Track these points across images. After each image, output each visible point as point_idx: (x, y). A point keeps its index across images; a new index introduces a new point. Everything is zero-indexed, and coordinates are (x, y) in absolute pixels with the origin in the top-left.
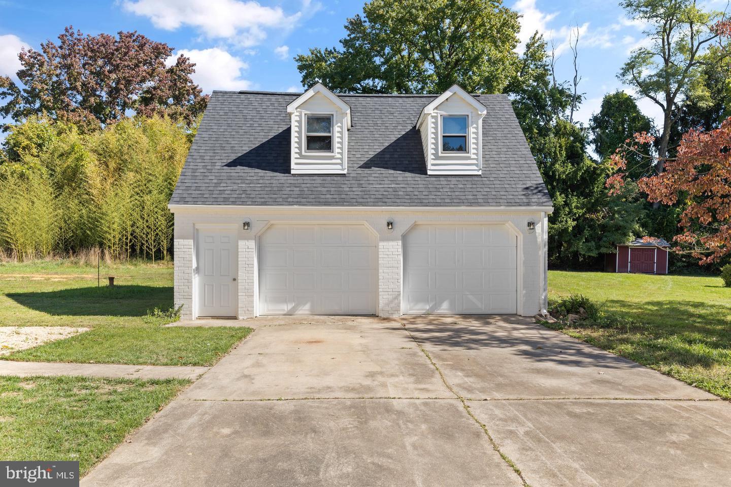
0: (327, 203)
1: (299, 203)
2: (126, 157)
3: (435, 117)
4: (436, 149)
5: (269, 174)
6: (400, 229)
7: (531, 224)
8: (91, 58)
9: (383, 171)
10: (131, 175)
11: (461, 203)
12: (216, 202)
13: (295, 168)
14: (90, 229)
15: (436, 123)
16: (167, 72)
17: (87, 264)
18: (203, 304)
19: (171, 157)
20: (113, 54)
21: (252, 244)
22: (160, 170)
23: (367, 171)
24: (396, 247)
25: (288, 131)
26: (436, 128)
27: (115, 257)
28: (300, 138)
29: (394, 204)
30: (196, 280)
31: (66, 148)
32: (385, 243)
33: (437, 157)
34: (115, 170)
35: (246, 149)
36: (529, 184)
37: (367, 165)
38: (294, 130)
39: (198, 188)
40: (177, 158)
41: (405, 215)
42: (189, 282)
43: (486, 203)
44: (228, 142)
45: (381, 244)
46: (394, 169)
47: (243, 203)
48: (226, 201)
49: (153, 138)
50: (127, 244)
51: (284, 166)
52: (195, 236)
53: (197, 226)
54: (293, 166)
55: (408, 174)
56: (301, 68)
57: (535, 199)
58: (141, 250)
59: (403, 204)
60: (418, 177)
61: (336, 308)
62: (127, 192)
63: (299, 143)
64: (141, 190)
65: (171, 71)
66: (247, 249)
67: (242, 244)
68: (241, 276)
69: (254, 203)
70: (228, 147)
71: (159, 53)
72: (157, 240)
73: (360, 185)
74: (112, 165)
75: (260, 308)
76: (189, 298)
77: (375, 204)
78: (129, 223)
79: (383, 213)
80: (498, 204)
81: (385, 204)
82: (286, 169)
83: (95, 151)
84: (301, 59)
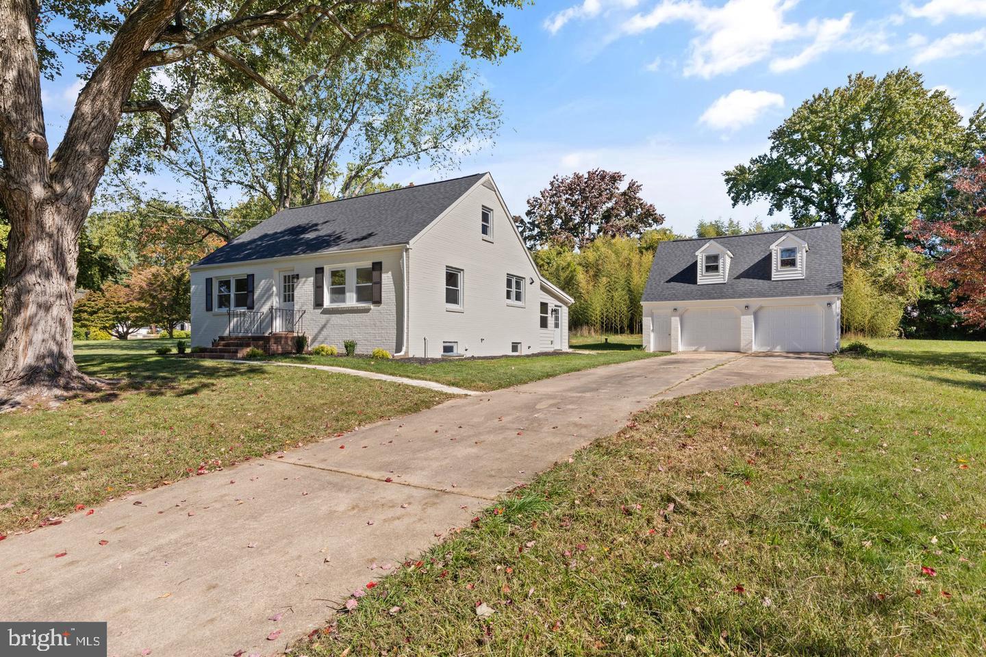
0: (714, 298)
1: (700, 299)
2: (600, 267)
3: (777, 250)
4: (777, 267)
5: (687, 285)
6: (753, 309)
7: (829, 304)
8: (570, 195)
9: (747, 280)
10: (604, 279)
11: (787, 294)
12: (661, 300)
13: (700, 282)
14: (581, 315)
15: (777, 253)
16: (622, 195)
17: (582, 336)
18: (655, 346)
19: (628, 265)
20: (584, 189)
21: (678, 319)
22: (622, 274)
23: (738, 280)
24: (751, 318)
25: (696, 262)
26: (777, 256)
27: (596, 331)
28: (702, 267)
29: (750, 297)
30: (652, 335)
31: (565, 264)
32: (745, 317)
33: (777, 271)
34: (593, 276)
35: (676, 273)
36: (833, 282)
37: (738, 278)
38: (699, 263)
39: (653, 294)
40: (633, 264)
41: (755, 302)
42: (649, 335)
43: (802, 294)
44: (667, 270)
45: (742, 317)
46: (753, 278)
47: (674, 300)
48: (666, 299)
49: (617, 253)
50: (603, 323)
51: (693, 280)
52: (652, 315)
53: (653, 311)
54: (698, 280)
55: (760, 281)
56: (727, 181)
57: (833, 290)
58: (611, 327)
59: (755, 297)
60: (766, 282)
61: (719, 348)
62: (602, 290)
63: (702, 269)
64: (610, 289)
65: (624, 194)
66: (676, 321)
67: (673, 319)
68: (673, 333)
69: (678, 300)
70: (667, 272)
71: (615, 181)
72: (621, 321)
73: (732, 288)
74: (592, 273)
75: (681, 348)
76: (649, 342)
77: (739, 297)
78: (605, 310)
79: (743, 301)
80: (809, 294)
81: (744, 297)
82: (695, 282)
83: (580, 264)
84: (727, 174)
